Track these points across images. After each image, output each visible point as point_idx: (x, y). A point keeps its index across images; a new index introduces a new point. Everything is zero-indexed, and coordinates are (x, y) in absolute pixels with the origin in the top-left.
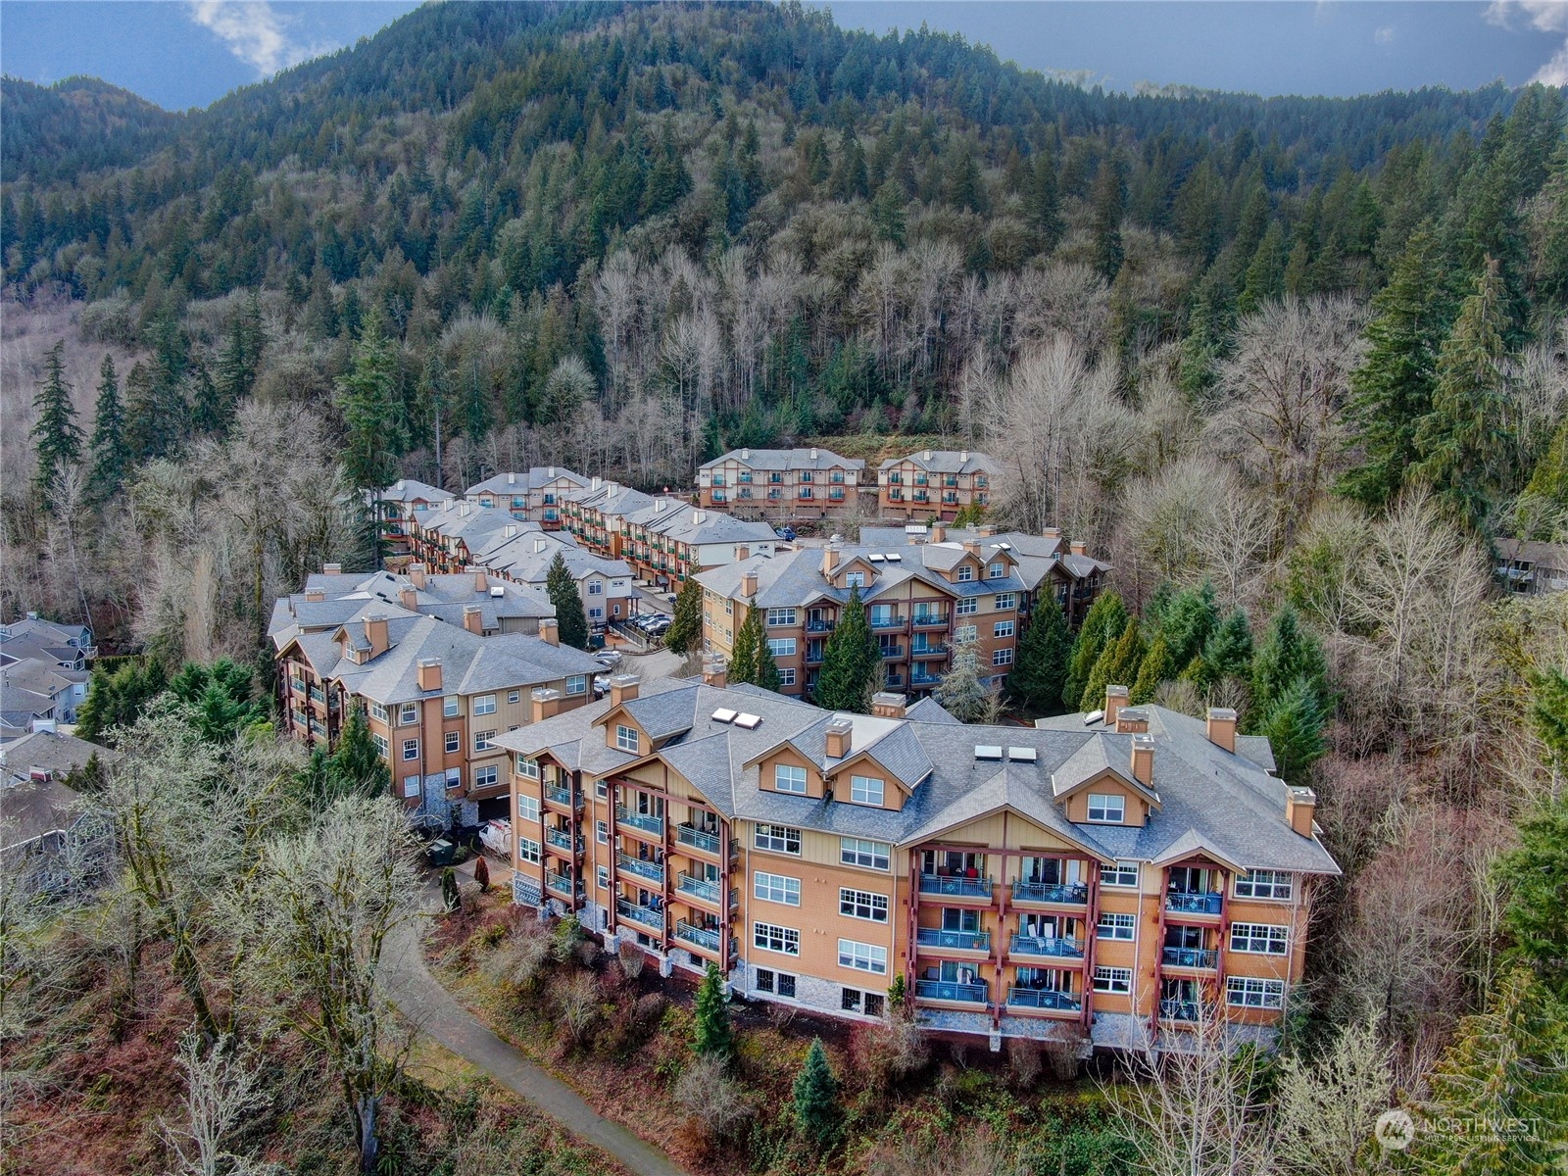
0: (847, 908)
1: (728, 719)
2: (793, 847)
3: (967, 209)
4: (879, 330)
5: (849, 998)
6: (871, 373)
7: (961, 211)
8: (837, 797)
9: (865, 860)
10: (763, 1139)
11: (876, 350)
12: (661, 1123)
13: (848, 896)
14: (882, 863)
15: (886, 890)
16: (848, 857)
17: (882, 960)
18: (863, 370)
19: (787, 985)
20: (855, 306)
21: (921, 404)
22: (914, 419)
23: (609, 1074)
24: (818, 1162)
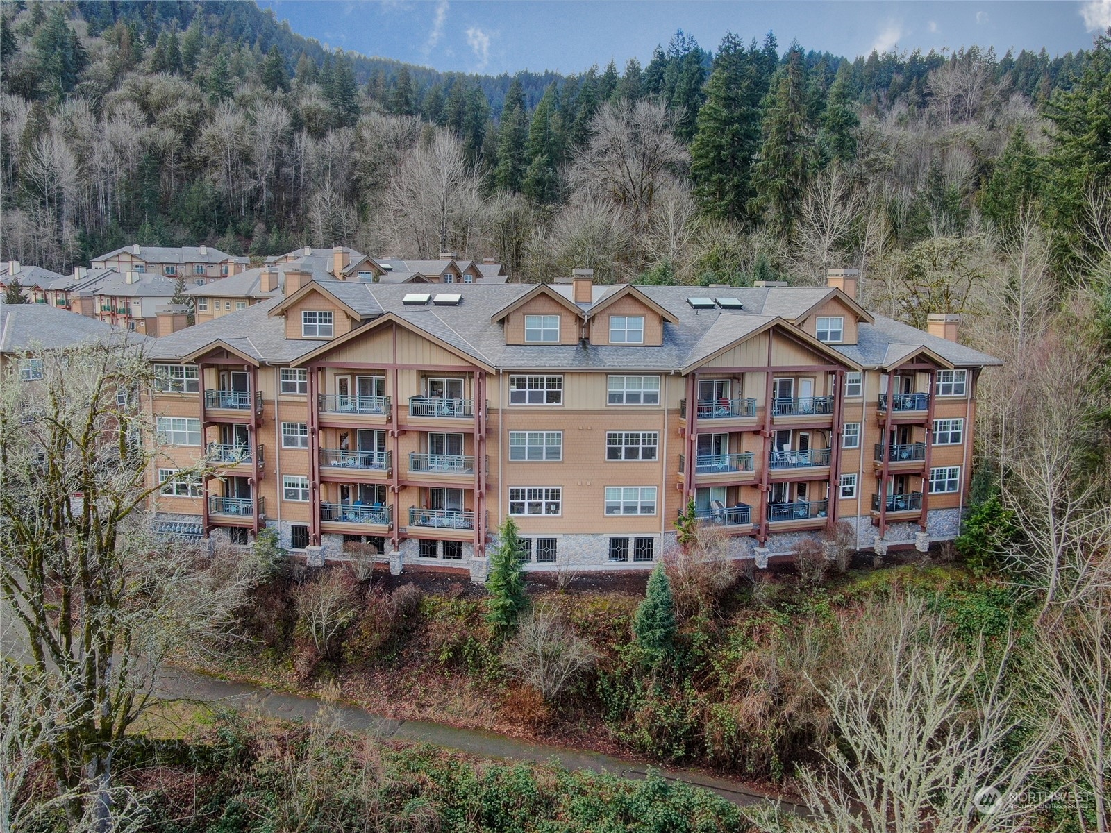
0: (613, 453)
1: (426, 300)
2: (553, 397)
3: (279, 89)
4: (224, 171)
5: (617, 549)
6: (219, 207)
7: (275, 90)
8: (594, 340)
9: (633, 398)
10: (613, 685)
11: (223, 188)
12: (472, 708)
13: (613, 438)
14: (651, 398)
15: (656, 424)
16: (615, 398)
17: (652, 500)
18: (211, 204)
19: (548, 548)
20: (197, 152)
21: (268, 231)
22: (264, 243)
23: (379, 679)
24: (682, 689)
